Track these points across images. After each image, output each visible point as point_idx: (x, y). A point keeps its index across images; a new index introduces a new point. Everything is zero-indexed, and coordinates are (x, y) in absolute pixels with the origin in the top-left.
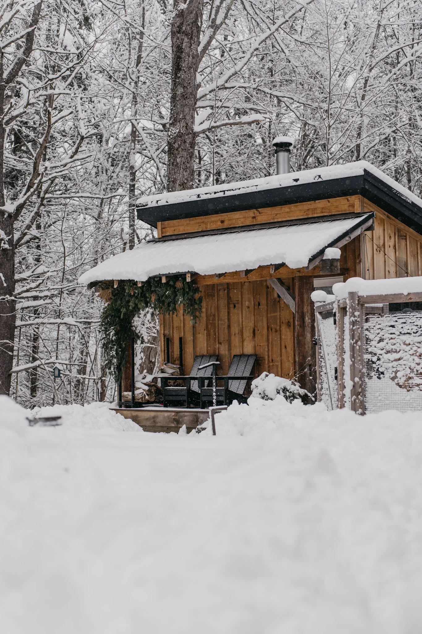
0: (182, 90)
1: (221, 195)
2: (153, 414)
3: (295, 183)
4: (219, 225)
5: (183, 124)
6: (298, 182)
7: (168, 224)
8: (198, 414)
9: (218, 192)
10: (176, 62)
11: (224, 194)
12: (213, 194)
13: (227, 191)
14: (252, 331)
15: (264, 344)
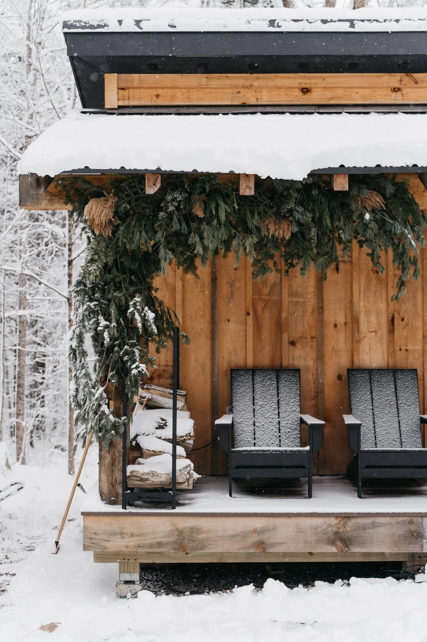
1: (345, 27)
7: (141, 80)
9: (332, 21)
11: (352, 26)
12: (319, 23)
13: (363, 21)
14: (384, 320)
15: (419, 347)
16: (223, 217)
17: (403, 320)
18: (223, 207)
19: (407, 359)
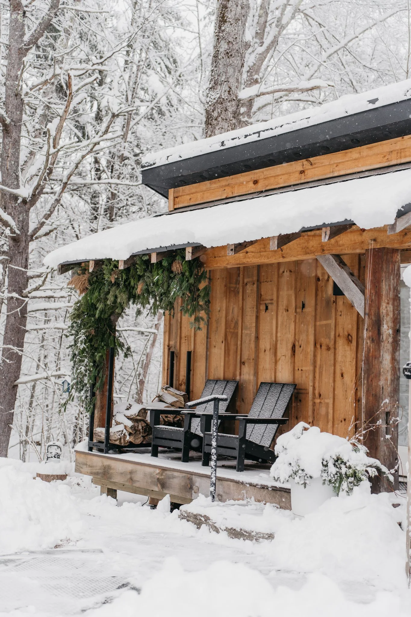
0: (226, 47)
1: (255, 138)
2: (130, 467)
3: (371, 106)
4: (251, 187)
5: (225, 87)
6: (377, 103)
7: (183, 191)
8: (193, 477)
9: (250, 135)
10: (221, 13)
11: (259, 136)
13: (264, 131)
14: (290, 346)
15: (308, 368)
17: (300, 347)
19: (302, 377)
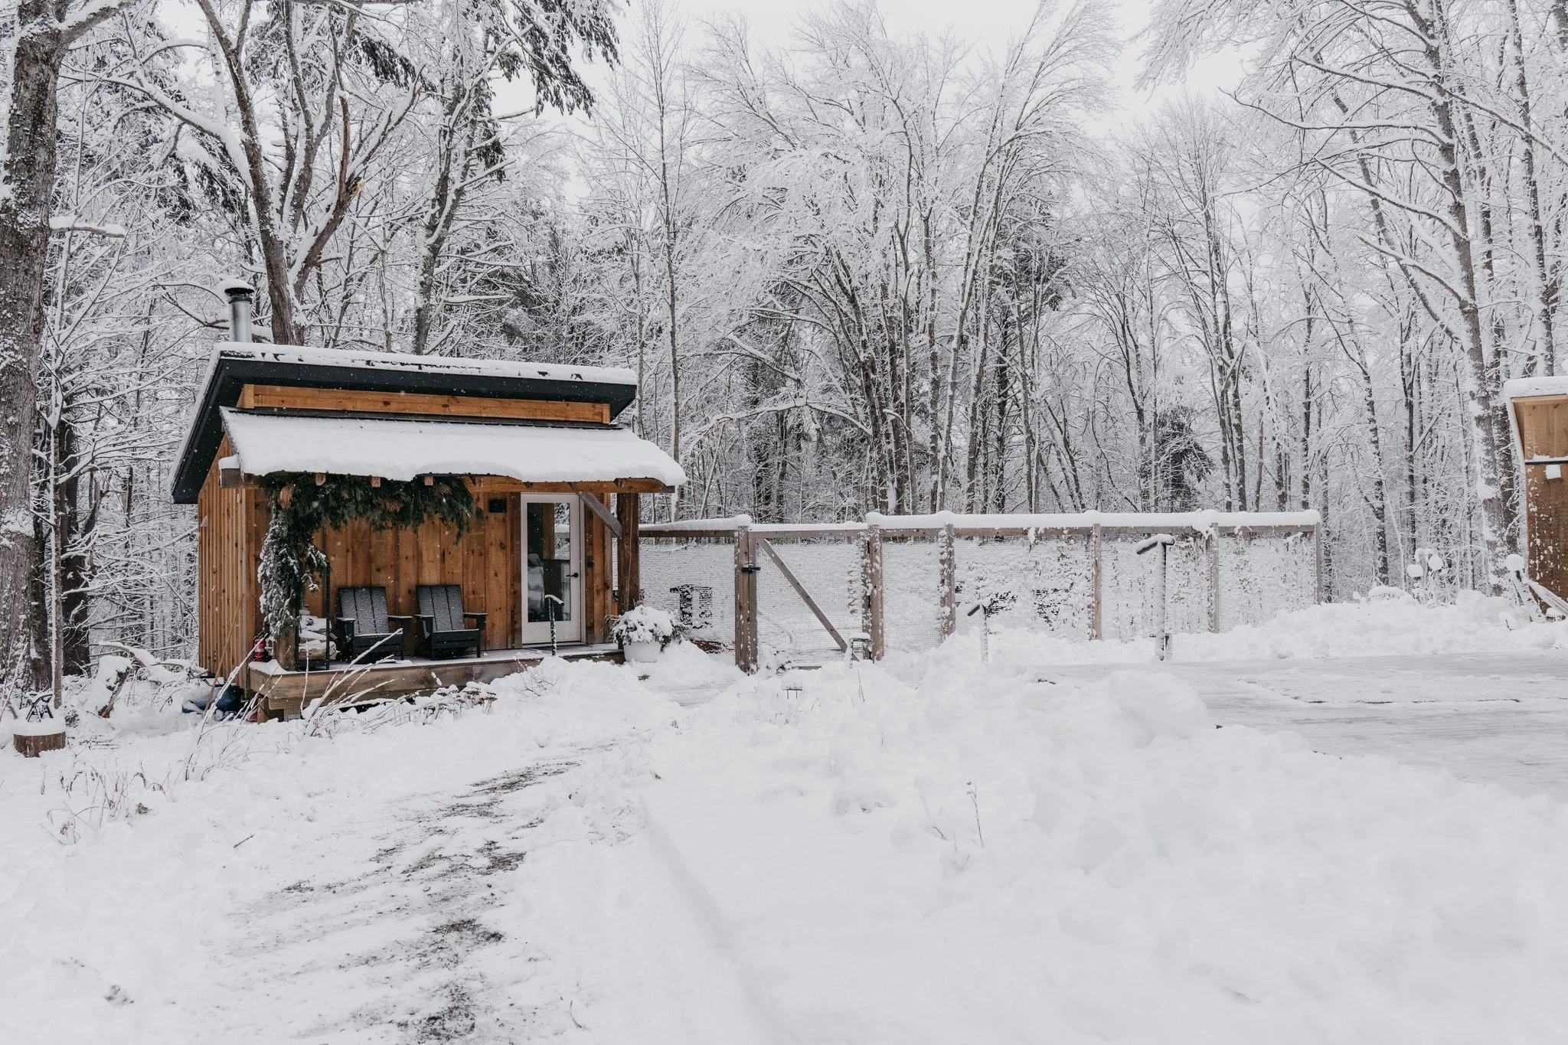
4: (380, 407)
11: (420, 368)
15: (460, 571)
16: (359, 499)
17: (450, 554)
18: (360, 492)
19: (453, 578)
